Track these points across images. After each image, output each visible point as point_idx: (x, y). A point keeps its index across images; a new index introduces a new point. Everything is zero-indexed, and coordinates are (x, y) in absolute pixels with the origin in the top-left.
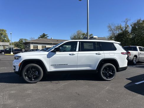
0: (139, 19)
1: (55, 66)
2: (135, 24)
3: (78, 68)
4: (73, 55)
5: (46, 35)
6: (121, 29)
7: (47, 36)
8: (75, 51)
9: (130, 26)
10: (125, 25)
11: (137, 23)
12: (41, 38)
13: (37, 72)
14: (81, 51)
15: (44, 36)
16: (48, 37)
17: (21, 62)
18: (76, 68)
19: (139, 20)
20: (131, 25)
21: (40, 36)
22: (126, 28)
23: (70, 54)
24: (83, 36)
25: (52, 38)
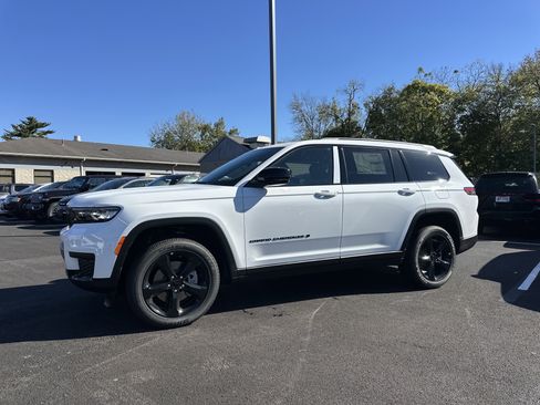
0: (389, 85)
1: (265, 244)
2: (377, 102)
3: (343, 250)
4: (327, 197)
5: (43, 125)
6: (337, 117)
7: (45, 129)
8: (330, 182)
9: (362, 106)
10: (347, 103)
11: (384, 97)
12: (19, 135)
13: (195, 274)
14: (350, 183)
15: (30, 128)
16: (50, 132)
17: (126, 233)
18: (337, 250)
19: (390, 89)
20: (366, 105)
21: (12, 130)
22: (350, 113)
23: (317, 196)
24: (203, 134)
25: (79, 139)
